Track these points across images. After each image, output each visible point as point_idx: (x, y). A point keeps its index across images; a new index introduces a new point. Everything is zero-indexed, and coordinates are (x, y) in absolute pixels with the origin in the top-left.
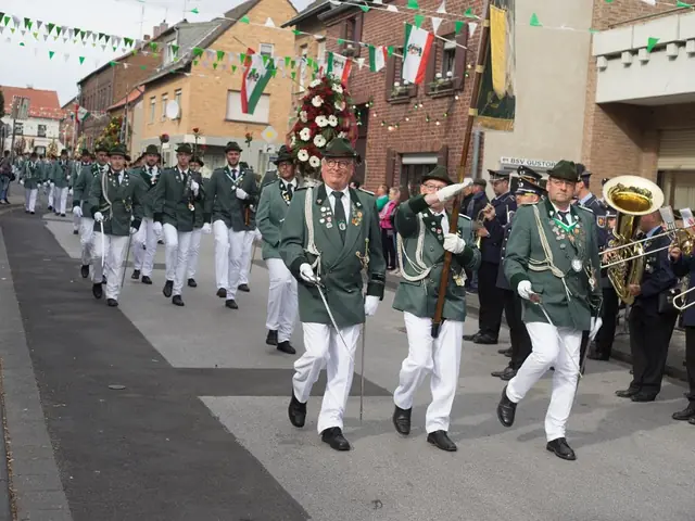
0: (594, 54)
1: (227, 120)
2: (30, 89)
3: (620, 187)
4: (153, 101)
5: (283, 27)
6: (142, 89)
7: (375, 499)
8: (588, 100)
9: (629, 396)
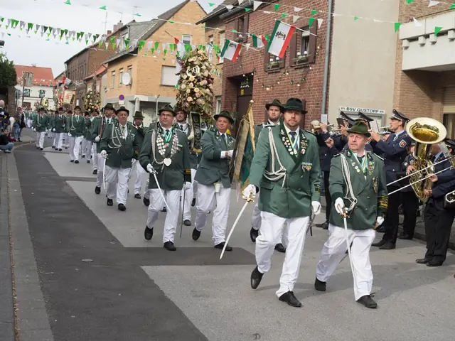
0: (400, 38)
1: (162, 85)
2: (34, 67)
3: (417, 125)
4: (114, 73)
5: (197, 24)
6: (107, 66)
7: (255, 333)
8: (396, 68)
9: (424, 263)
